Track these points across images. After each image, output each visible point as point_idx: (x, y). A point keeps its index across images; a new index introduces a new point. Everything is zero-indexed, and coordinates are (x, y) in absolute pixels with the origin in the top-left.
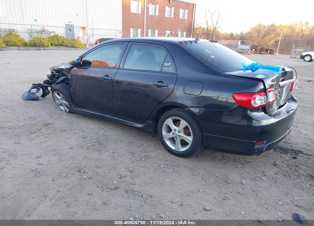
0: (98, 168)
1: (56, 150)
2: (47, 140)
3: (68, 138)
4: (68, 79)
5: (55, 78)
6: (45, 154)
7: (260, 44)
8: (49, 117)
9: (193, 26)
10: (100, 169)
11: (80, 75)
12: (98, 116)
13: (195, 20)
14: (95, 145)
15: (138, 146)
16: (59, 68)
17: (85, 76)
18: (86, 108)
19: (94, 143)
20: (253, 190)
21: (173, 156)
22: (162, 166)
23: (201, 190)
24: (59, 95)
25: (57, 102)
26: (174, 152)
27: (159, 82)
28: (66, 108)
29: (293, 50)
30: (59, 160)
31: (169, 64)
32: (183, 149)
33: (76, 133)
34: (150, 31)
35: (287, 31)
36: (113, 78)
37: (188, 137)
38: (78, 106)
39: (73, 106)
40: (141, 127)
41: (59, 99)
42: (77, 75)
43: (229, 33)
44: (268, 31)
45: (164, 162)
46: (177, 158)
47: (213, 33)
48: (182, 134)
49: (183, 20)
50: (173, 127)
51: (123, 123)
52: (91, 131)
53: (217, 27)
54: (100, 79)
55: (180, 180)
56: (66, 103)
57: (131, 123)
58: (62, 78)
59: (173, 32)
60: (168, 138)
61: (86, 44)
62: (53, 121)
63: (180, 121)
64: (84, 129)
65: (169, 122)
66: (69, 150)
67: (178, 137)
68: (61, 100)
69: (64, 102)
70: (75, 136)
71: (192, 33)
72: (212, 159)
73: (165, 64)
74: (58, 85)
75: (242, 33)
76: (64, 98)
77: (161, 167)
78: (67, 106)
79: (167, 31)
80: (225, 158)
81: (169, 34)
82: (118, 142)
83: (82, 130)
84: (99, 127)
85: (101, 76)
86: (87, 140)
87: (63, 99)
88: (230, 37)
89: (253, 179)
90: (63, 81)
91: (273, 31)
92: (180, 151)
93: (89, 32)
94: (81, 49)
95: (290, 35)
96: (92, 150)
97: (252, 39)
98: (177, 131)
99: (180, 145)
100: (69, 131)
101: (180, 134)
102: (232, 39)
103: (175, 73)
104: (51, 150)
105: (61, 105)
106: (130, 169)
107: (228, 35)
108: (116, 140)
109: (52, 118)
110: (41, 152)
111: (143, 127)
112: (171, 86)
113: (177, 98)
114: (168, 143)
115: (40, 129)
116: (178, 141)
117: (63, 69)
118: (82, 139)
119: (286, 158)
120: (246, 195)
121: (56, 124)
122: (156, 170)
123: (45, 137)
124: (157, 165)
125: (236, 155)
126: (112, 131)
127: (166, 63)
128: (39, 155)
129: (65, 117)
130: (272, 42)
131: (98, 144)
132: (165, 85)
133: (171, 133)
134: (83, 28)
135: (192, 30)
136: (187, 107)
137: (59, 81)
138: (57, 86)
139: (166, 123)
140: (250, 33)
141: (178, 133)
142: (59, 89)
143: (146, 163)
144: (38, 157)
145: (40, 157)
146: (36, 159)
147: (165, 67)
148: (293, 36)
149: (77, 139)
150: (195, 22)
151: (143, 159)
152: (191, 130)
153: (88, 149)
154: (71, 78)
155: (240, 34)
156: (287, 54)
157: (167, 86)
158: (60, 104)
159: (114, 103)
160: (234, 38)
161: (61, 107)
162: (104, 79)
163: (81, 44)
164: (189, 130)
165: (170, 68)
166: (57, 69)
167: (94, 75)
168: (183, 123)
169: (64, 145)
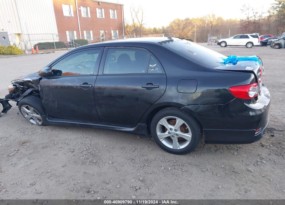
0: (106, 183)
1: (49, 171)
2: (32, 161)
3: (56, 155)
4: (37, 91)
5: (19, 92)
6: (38, 179)
7: (181, 36)
8: (22, 134)
9: (123, 24)
10: (109, 185)
11: (52, 86)
12: (78, 126)
13: (124, 19)
14: (88, 157)
15: (133, 150)
16: (24, 81)
17: (59, 86)
18: (62, 118)
19: (86, 156)
20: (263, 175)
21: (172, 155)
22: (170, 168)
23: (220, 187)
24: (28, 109)
25: (26, 116)
26: (173, 150)
27: (147, 84)
28: (38, 121)
29: (209, 38)
30: (58, 184)
31: (155, 65)
32: (182, 147)
33: (61, 148)
34: (85, 32)
35: (199, 23)
36: (93, 86)
37: (186, 135)
38: (53, 117)
39: (47, 119)
40: (133, 131)
41: (29, 113)
42: (49, 87)
43: (152, 28)
44: (186, 24)
45: (168, 164)
46: (177, 156)
47: (140, 29)
48: (179, 132)
49: (114, 20)
50: (168, 126)
51: (110, 129)
52: (75, 143)
53: (142, 23)
54: (77, 88)
55: (194, 180)
56: (38, 116)
57: (120, 128)
58: (29, 91)
59: (106, 32)
60: (164, 138)
61: (24, 51)
62: (29, 137)
63: (175, 119)
64: (67, 142)
65: (163, 122)
66: (63, 169)
67: (176, 136)
68: (32, 113)
69: (35, 115)
70: (61, 151)
71: (124, 31)
72: (208, 151)
73: (150, 66)
74: (26, 98)
75: (163, 28)
76: (34, 111)
77: (168, 169)
78: (38, 119)
79: (100, 31)
80: (218, 147)
81: (103, 34)
82: (111, 150)
83: (65, 143)
84: (82, 137)
85: (78, 85)
86: (77, 153)
87: (33, 113)
88: (154, 32)
89: (255, 164)
90: (31, 94)
91: (190, 24)
92: (179, 148)
93: (25, 37)
94: (21, 56)
95: (202, 26)
96: (88, 164)
97: (174, 31)
98: (173, 130)
99: (178, 143)
100: (53, 146)
101: (177, 132)
102: (156, 33)
103: (163, 73)
104: (43, 173)
105: (32, 118)
106: (141, 179)
107: (152, 30)
108: (106, 147)
109: (25, 135)
110: (33, 177)
111: (135, 130)
112: (162, 87)
113: (171, 97)
114: (165, 143)
115: (18, 150)
116: (175, 140)
117: (29, 81)
118: (70, 153)
119: (267, 137)
120: (261, 183)
121: (34, 141)
122: (165, 174)
123: (29, 159)
124: (163, 168)
125: (237, 145)
126: (97, 138)
127: (152, 65)
128: (32, 182)
129: (40, 130)
130: (190, 33)
131: (91, 156)
132: (155, 87)
133: (167, 133)
134: (19, 34)
135: (123, 28)
136: (183, 106)
137: (26, 94)
138: (26, 100)
139: (160, 123)
140: (171, 26)
141: (174, 132)
142: (28, 103)
143: (152, 168)
144: (32, 185)
145: (34, 183)
146: (31, 187)
147: (151, 68)
148: (204, 27)
149: (65, 154)
150: (125, 20)
151: (146, 165)
152: (188, 127)
153: (83, 163)
154: (42, 90)
155: (161, 28)
156: (202, 42)
157: (158, 87)
158: (30, 118)
159: (98, 110)
160: (157, 32)
161: (31, 121)
162: (83, 87)
163: (19, 51)
164: (186, 127)
165: (157, 69)
166: (22, 81)
167: (70, 84)
168: (180, 122)
169: (54, 163)
